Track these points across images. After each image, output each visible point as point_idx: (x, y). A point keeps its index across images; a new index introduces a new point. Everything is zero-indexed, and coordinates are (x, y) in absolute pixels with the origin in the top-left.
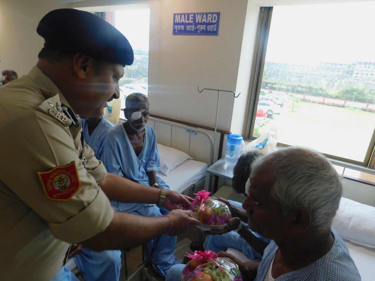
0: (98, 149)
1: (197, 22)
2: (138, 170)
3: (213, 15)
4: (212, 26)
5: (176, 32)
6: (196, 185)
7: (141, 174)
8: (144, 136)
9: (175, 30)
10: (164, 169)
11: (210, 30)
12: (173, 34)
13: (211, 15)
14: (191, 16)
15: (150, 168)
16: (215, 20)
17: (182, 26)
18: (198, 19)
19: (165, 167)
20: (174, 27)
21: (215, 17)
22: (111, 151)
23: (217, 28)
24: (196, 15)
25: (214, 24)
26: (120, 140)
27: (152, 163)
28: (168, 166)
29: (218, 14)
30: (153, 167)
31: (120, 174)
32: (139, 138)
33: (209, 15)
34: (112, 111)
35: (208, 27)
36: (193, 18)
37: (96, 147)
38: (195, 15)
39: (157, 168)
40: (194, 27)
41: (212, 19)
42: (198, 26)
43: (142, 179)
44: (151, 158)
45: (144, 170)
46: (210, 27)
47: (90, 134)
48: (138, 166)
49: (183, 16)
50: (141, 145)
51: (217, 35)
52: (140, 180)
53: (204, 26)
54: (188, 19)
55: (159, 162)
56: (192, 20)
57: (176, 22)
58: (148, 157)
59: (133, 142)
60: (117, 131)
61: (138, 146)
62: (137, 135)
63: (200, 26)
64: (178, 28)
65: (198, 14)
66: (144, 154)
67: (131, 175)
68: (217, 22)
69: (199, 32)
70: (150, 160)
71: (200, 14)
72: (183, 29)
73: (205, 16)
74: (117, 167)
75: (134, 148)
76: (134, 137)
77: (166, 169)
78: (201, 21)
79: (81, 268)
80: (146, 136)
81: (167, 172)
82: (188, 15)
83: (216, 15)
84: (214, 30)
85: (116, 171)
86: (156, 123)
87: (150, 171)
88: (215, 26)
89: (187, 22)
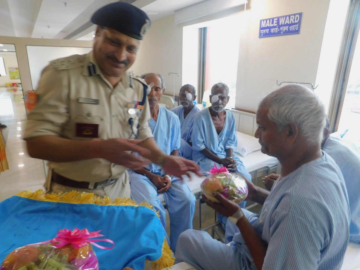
0: (189, 129)
1: (280, 24)
2: (218, 145)
3: (296, 16)
4: (294, 26)
5: (262, 36)
6: (271, 169)
7: (220, 150)
8: (225, 118)
9: (261, 34)
10: (242, 151)
11: (292, 29)
12: (259, 37)
13: (293, 16)
14: (275, 20)
15: (228, 146)
16: (297, 20)
17: (267, 30)
18: (282, 21)
19: (243, 150)
20: (260, 31)
21: (297, 18)
22: (198, 127)
23: (299, 27)
24: (280, 19)
25: (296, 24)
26: (205, 120)
27: (230, 143)
28: (246, 150)
29: (300, 14)
30: (231, 145)
31: (203, 146)
32: (221, 120)
33: (291, 17)
34: (206, 105)
35: (291, 27)
36: (277, 22)
37: (188, 128)
38: (278, 18)
39: (234, 147)
40: (278, 29)
41: (294, 20)
42: (281, 27)
43: (221, 153)
44: (230, 138)
45: (223, 147)
46: (292, 27)
47: (185, 118)
48: (218, 143)
49: (268, 21)
50: (221, 125)
51: (299, 33)
52: (219, 153)
53: (286, 27)
54: (273, 23)
55: (236, 143)
56: (276, 23)
57: (262, 27)
58: (227, 137)
59: (215, 122)
60: (204, 113)
61: (219, 126)
62: (219, 117)
63: (283, 27)
64: (264, 32)
65: (281, 17)
66: (223, 133)
67: (211, 148)
68: (299, 21)
69: (282, 33)
70: (229, 139)
71: (283, 17)
72: (268, 32)
73: (288, 18)
74: (201, 140)
75: (216, 128)
76: (216, 118)
77: (244, 152)
78: (284, 23)
79: (167, 202)
80: (227, 119)
81: (245, 154)
82: (273, 19)
83: (298, 16)
84: (295, 29)
85: (201, 144)
86: (241, 115)
87: (228, 148)
88: (297, 25)
89: (271, 25)
